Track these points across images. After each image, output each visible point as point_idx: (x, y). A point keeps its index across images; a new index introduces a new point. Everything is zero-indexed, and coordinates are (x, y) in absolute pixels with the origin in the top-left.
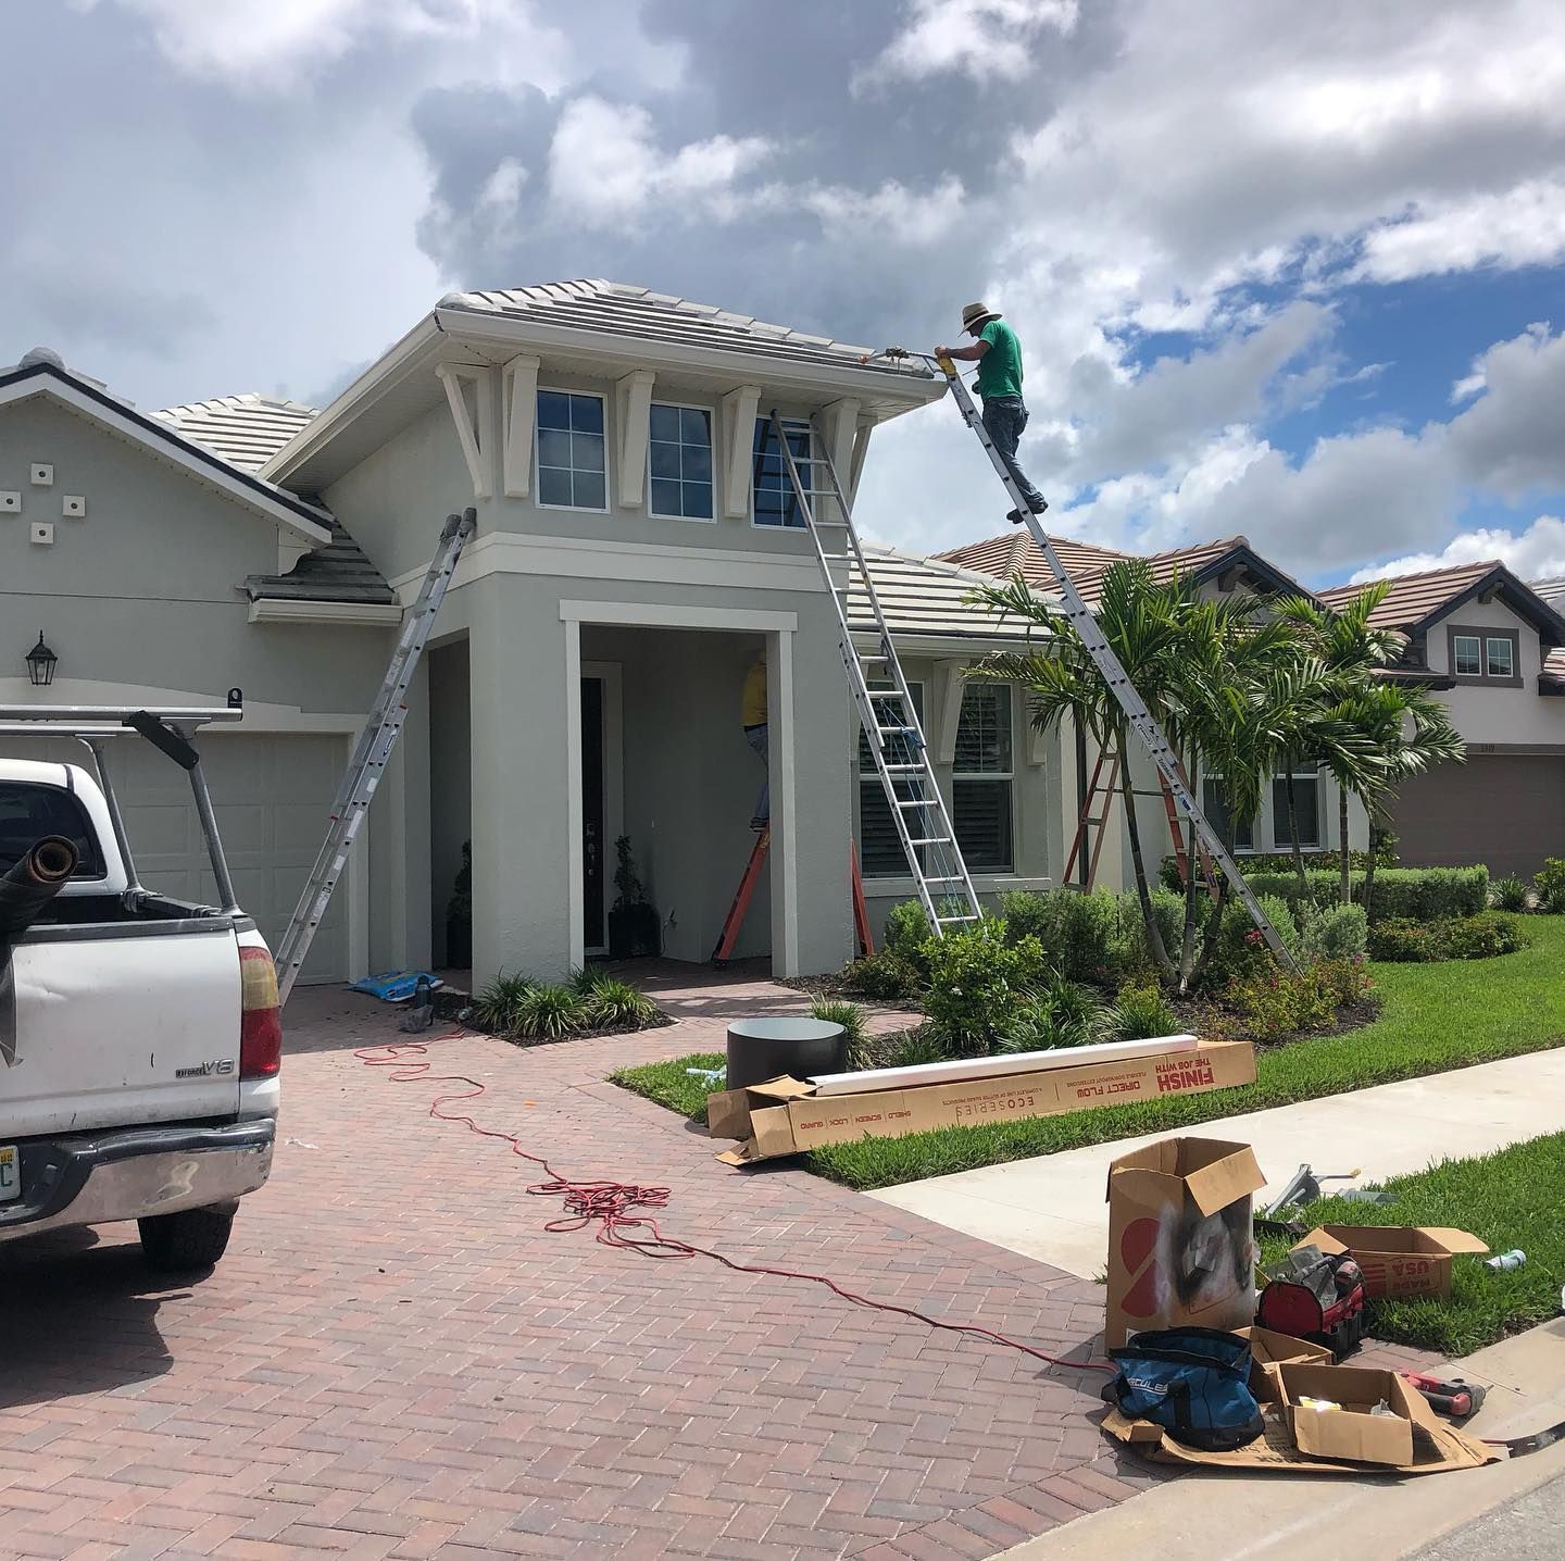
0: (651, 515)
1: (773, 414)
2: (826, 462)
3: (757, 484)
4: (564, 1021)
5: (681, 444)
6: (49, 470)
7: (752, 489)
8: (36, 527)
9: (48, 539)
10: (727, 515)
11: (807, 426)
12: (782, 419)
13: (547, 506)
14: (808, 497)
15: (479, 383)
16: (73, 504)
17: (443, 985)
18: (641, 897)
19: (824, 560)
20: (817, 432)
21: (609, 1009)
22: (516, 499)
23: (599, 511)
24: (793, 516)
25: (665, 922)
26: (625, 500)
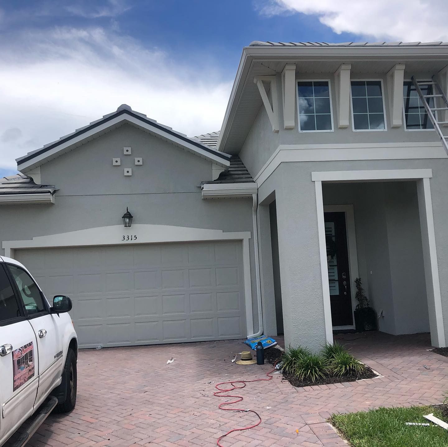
0: (354, 130)
1: (412, 78)
2: (441, 95)
3: (407, 111)
4: (317, 373)
5: (367, 97)
6: (129, 149)
7: (404, 114)
8: (126, 170)
9: (130, 174)
10: (392, 126)
11: (431, 82)
12: (417, 80)
13: (304, 131)
14: (433, 111)
15: (272, 83)
16: (139, 160)
17: (277, 344)
18: (368, 305)
19: (444, 140)
20: (436, 83)
21: (340, 368)
22: (289, 129)
23: (329, 131)
24: (426, 123)
25: (379, 315)
26: (340, 124)
